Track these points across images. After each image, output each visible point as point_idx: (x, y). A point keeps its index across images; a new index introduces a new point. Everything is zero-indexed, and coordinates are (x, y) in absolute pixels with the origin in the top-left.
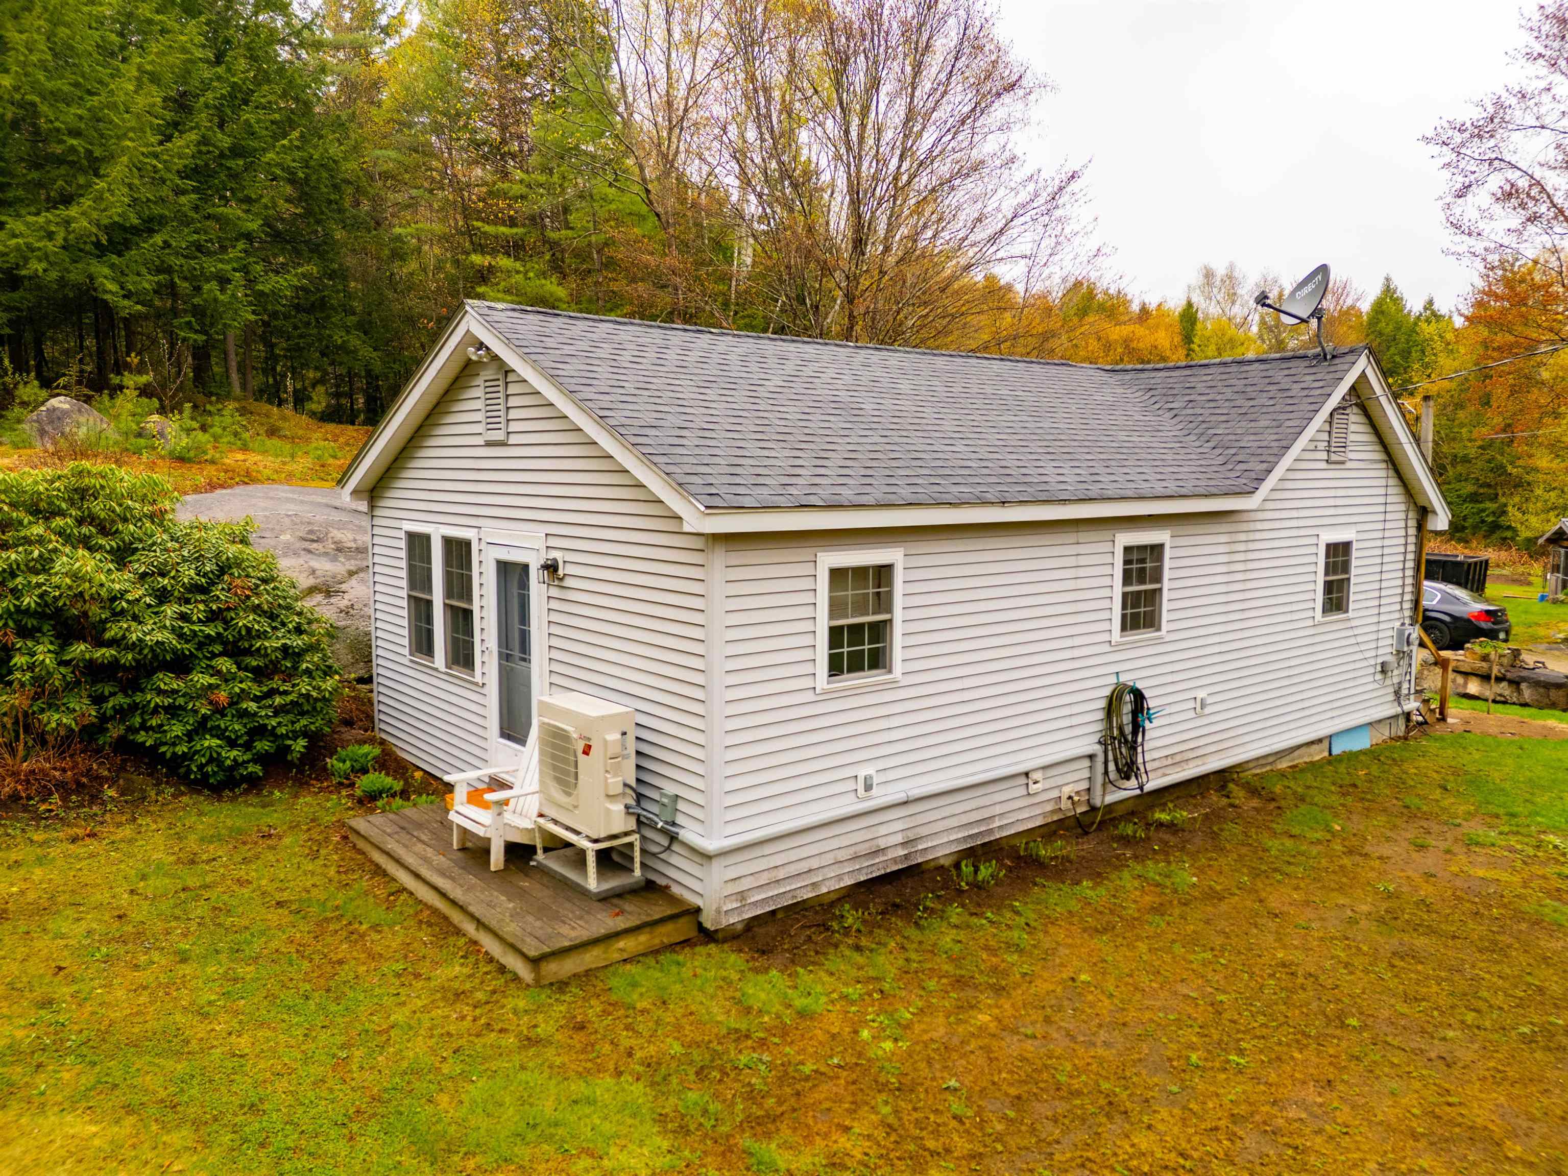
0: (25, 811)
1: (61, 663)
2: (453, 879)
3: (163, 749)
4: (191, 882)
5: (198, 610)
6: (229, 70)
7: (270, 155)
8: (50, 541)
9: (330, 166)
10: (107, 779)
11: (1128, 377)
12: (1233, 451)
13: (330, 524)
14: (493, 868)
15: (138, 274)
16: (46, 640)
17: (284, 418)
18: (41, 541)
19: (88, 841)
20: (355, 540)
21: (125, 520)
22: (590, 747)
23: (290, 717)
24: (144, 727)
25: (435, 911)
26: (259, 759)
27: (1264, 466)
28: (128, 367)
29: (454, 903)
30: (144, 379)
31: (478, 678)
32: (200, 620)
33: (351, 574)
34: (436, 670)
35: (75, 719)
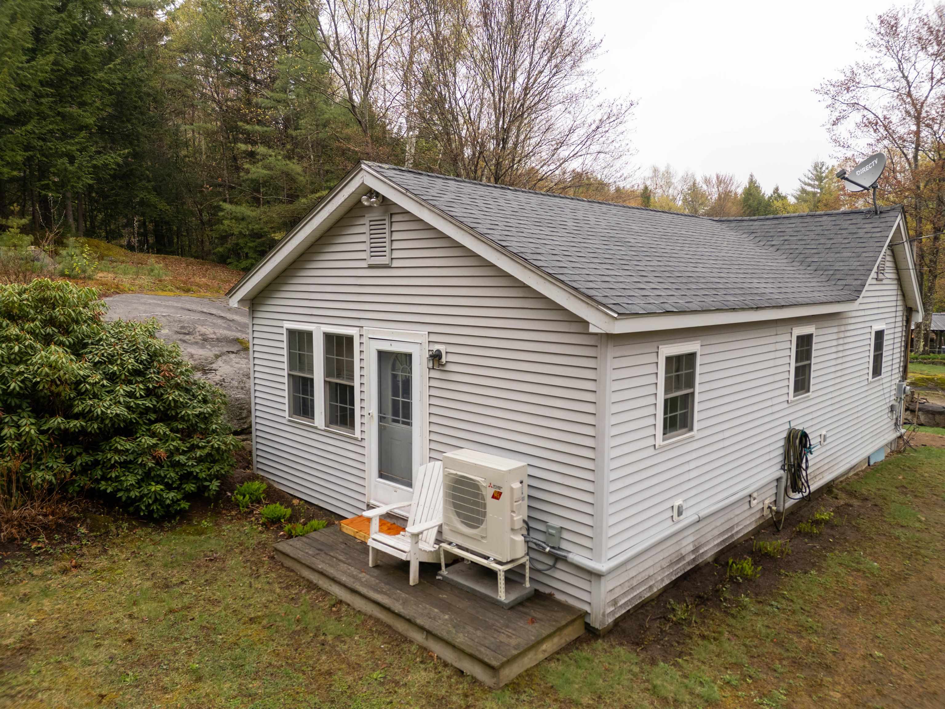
0: (20, 550)
1: (42, 432)
2: (385, 593)
3: (120, 494)
4: (176, 604)
5: (139, 389)
6: (70, 16)
7: (100, 75)
8: (25, 339)
9: (136, 83)
10: (79, 519)
11: (733, 225)
12: (831, 272)
13: (194, 322)
14: (412, 583)
15: (13, 150)
16: (25, 414)
17: (109, 249)
18: (18, 339)
19: (75, 572)
20: (214, 333)
21: (77, 322)
22: (500, 494)
23: (207, 465)
24: (104, 478)
25: (378, 621)
26: (187, 497)
27: (859, 282)
28: (12, 213)
29: (399, 616)
30: (24, 221)
31: (358, 434)
32: (142, 396)
33: (217, 357)
34: (316, 428)
35: (55, 475)
